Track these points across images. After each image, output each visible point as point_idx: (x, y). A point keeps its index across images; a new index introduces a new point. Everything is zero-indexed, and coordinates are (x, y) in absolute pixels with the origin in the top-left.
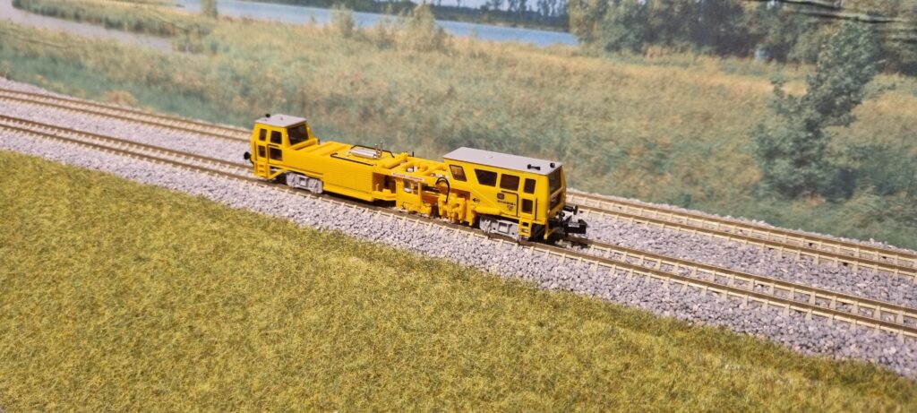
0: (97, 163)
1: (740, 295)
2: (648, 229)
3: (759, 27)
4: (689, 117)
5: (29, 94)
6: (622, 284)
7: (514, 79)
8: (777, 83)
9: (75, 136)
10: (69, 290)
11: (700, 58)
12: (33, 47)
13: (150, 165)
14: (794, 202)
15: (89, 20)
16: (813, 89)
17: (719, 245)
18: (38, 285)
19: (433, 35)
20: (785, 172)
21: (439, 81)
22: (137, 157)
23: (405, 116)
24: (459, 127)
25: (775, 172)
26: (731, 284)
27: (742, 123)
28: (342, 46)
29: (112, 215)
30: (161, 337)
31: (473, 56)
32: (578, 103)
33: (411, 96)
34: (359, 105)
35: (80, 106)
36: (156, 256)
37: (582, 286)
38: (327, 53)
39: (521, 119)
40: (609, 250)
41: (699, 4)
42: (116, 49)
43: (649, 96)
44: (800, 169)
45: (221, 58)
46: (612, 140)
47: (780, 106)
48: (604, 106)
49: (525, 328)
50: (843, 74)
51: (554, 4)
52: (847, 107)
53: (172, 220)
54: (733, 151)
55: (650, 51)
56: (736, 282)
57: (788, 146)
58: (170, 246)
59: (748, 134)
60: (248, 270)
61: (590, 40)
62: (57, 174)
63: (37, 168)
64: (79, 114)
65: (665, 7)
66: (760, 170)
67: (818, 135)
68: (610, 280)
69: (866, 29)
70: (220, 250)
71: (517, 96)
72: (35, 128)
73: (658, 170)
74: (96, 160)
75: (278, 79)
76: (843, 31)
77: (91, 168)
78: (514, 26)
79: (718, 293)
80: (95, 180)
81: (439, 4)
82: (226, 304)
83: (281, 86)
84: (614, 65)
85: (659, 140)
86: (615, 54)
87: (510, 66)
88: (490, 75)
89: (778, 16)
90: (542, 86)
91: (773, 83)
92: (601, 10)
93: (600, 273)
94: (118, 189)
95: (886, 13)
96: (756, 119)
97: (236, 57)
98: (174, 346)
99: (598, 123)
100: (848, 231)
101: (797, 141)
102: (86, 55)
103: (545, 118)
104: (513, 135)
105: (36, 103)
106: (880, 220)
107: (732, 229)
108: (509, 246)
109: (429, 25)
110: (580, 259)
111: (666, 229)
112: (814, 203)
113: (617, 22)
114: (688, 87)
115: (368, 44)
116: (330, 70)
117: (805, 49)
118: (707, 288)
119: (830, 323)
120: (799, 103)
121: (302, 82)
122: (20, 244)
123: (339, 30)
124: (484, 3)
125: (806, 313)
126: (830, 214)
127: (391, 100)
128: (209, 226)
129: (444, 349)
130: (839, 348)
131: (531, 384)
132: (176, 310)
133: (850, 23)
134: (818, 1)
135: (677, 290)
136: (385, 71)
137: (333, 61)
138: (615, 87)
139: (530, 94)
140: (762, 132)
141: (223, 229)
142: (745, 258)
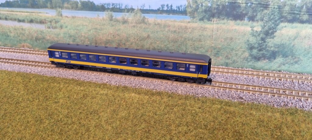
0: (29, 71)
1: (255, 92)
2: (220, 75)
3: (246, 11)
4: (226, 39)
6: (220, 93)
7: (169, 31)
8: (252, 27)
9: (16, 61)
10: (30, 115)
11: (229, 21)
13: (49, 69)
14: (259, 62)
15: (11, 19)
16: (263, 28)
17: (242, 78)
18: (18, 115)
19: (141, 19)
20: (256, 53)
21: (144, 33)
22: (44, 67)
23: (133, 45)
24: (151, 47)
25: (253, 53)
26: (251, 89)
27: (242, 40)
28: (109, 24)
29: (42, 88)
30: (69, 127)
31: (156, 25)
32: (191, 36)
33: (135, 38)
34: (116, 43)
35: (11, 50)
36: (61, 101)
37: (208, 95)
38: (104, 26)
39: (172, 43)
41: (228, 5)
42: (22, 29)
43: (213, 34)
44: (260, 52)
45: (65, 30)
46: (202, 48)
47: (253, 34)
48: (199, 37)
49: (195, 110)
50: (271, 24)
51: (181, 7)
52: (273, 33)
53: (65, 87)
54: (240, 48)
55: (213, 20)
56: (252, 88)
57: (256, 46)
58: (66, 96)
59: (244, 43)
60: (97, 102)
61: (194, 18)
62: (16, 76)
65: (218, 6)
66: (248, 53)
67: (265, 42)
68: (216, 92)
69: (277, 10)
70: (85, 96)
71: (171, 37)
73: (217, 56)
74: (28, 70)
75: (86, 36)
76: (271, 11)
77: (28, 73)
78: (169, 14)
79: (248, 92)
80: (32, 77)
81: (143, 9)
82: (91, 114)
83: (87, 38)
84: (202, 25)
85: (217, 47)
86: (202, 22)
87: (168, 27)
88: (161, 30)
89: (251, 8)
90: (179, 32)
91: (251, 27)
92: (197, 8)
93: (213, 90)
94: (42, 79)
95: (282, 6)
96: (246, 38)
97: (70, 29)
98: (75, 130)
99: (198, 43)
100: (275, 69)
101: (259, 44)
102: (10, 32)
103: (181, 42)
104: (170, 48)
106: (284, 65)
107: (245, 72)
108: (182, 85)
109: (140, 16)
110: (205, 86)
111: (226, 74)
112: (265, 62)
113: (202, 12)
114: (225, 30)
115: (118, 23)
116: (106, 32)
117: (260, 17)
118: (245, 91)
119: (282, 97)
120: (259, 33)
121: (95, 36)
122: (7, 101)
123: (108, 19)
124: (158, 8)
125: (275, 95)
126: (270, 65)
127: (128, 40)
128: (79, 89)
129: (170, 119)
130: (287, 105)
131: (200, 127)
132: (73, 118)
133: (272, 9)
134: (263, 3)
135: (237, 93)
136: (125, 31)
137: (106, 29)
138: (203, 31)
139: (175, 35)
140: (248, 42)
141: (85, 89)
142: (251, 81)
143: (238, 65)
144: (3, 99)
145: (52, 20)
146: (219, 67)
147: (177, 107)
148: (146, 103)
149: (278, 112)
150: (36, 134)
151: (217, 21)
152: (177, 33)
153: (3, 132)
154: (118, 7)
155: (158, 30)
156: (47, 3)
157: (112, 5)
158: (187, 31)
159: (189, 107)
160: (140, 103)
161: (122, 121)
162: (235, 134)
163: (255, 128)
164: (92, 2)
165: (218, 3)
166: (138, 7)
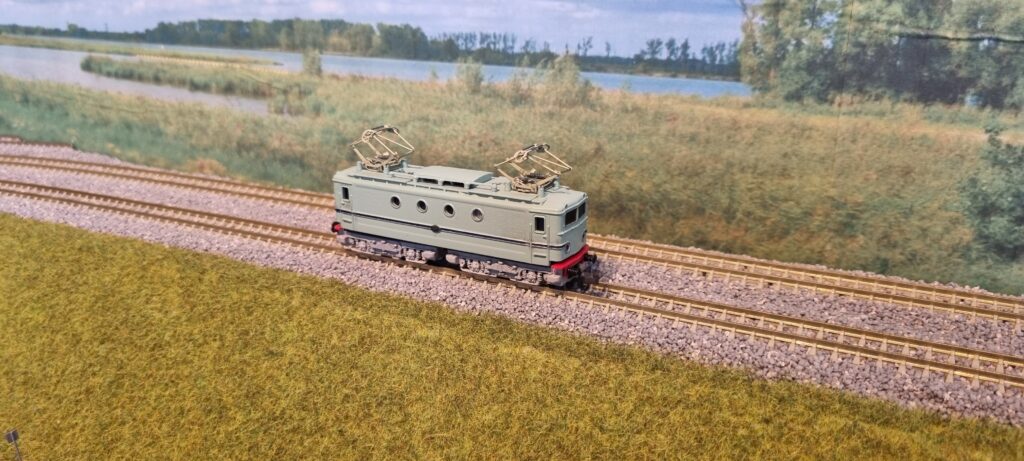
0: (205, 245)
1: (994, 380)
2: (855, 301)
3: (969, 69)
4: (886, 171)
5: (105, 166)
6: (851, 370)
7: (674, 135)
8: (993, 131)
9: (170, 214)
10: (190, 390)
11: (899, 106)
12: (104, 113)
13: (264, 244)
14: (1014, 264)
15: (171, 82)
17: (944, 319)
18: (153, 386)
19: (577, 88)
20: (1003, 231)
21: (584, 139)
22: (249, 236)
24: (607, 189)
25: (991, 230)
26: (976, 365)
27: (951, 176)
28: (469, 103)
29: (234, 303)
30: (306, 444)
31: (626, 111)
32: (751, 159)
35: (164, 178)
36: (290, 351)
37: (804, 374)
38: (451, 111)
39: (682, 178)
40: (821, 329)
41: (898, 45)
42: (201, 113)
43: (837, 150)
45: (326, 120)
46: (792, 200)
47: (996, 157)
48: (782, 162)
49: (747, 426)
51: (722, 50)
53: (305, 308)
54: (939, 208)
55: (838, 99)
56: (983, 363)
57: (1006, 202)
58: (307, 336)
59: (957, 189)
60: (402, 365)
61: (765, 89)
62: (163, 259)
63: (139, 252)
64: (166, 187)
65: (858, 50)
66: (973, 229)
68: (836, 367)
70: (365, 343)
71: (677, 154)
72: (123, 206)
73: (847, 232)
74: (203, 241)
77: (200, 251)
78: (674, 76)
79: (966, 377)
80: (208, 266)
81: (585, 54)
85: (849, 198)
86: (796, 104)
87: (669, 120)
88: (645, 131)
89: (992, 58)
90: (707, 141)
91: (988, 131)
92: (778, 56)
93: (822, 358)
94: (237, 274)
96: (967, 172)
97: (343, 118)
98: (323, 454)
99: (776, 181)
101: (1017, 196)
102: (167, 121)
103: (712, 176)
104: (673, 197)
105: (115, 176)
107: (953, 299)
109: (571, 80)
110: (793, 341)
111: (877, 302)
113: (798, 68)
114: (884, 139)
115: (499, 100)
116: (454, 130)
118: (951, 372)
120: (1019, 154)
121: (420, 144)
122: (126, 339)
123: (465, 85)
124: (638, 52)
128: (350, 315)
132: (320, 411)
135: (918, 376)
136: (519, 129)
137: (457, 120)
138: (796, 140)
139: (693, 151)
140: (975, 187)
141: (368, 318)
142: (979, 333)
143: (928, 270)
144: (117, 328)
145: (291, 87)
146: (853, 273)
147: (680, 408)
148: (571, 382)
151: (852, 103)
152: (699, 144)
153: (108, 436)
154: (500, 46)
155: (633, 130)
156: (278, 31)
157: (482, 41)
158: (738, 138)
160: (549, 383)
161: (480, 439)
164: (418, 29)
165: (860, 36)
166: (567, 47)
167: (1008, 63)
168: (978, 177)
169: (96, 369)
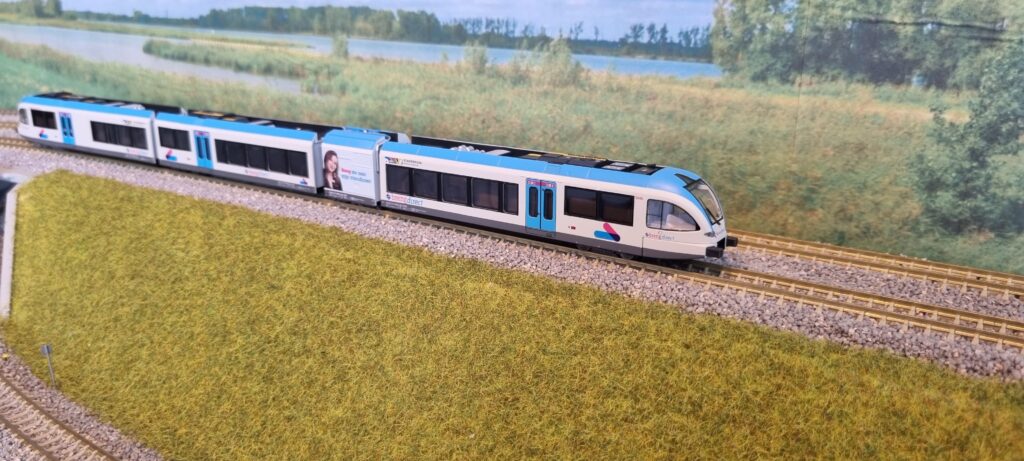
0: (228, 197)
1: (899, 320)
2: (798, 261)
3: (915, 51)
4: (841, 148)
6: (773, 309)
7: (653, 113)
8: (937, 110)
10: (202, 318)
11: (853, 86)
12: (159, 91)
14: (959, 237)
15: (219, 63)
16: (976, 115)
18: (171, 313)
19: (569, 69)
20: (948, 205)
21: (575, 116)
25: (938, 205)
26: (891, 309)
27: (900, 153)
28: (474, 83)
29: (246, 245)
30: (293, 363)
31: (611, 90)
32: (723, 134)
33: (545, 133)
36: (288, 285)
37: (729, 310)
38: (459, 91)
39: (660, 154)
40: (757, 278)
41: (851, 30)
42: (244, 92)
43: (798, 127)
44: (965, 202)
45: (350, 98)
46: (758, 175)
47: (940, 135)
48: (749, 139)
49: (669, 350)
50: (1009, 100)
51: (696, 34)
52: (1013, 134)
53: (305, 249)
54: (890, 183)
55: (798, 80)
56: (897, 309)
57: (951, 177)
58: (304, 274)
59: (907, 165)
60: (382, 297)
61: (734, 70)
62: (193, 206)
63: (172, 202)
65: (814, 34)
67: (983, 165)
68: (760, 306)
70: (353, 278)
71: (657, 132)
73: (808, 206)
75: (407, 119)
76: (1007, 54)
77: (223, 202)
78: (654, 58)
79: (875, 319)
80: (228, 213)
81: (576, 37)
82: (359, 331)
84: (760, 95)
85: (809, 173)
86: (761, 85)
87: (650, 99)
88: (627, 109)
89: (936, 41)
90: (683, 119)
91: (933, 110)
92: (746, 39)
93: (749, 299)
94: (253, 221)
96: (914, 148)
97: (365, 97)
98: (307, 372)
99: (743, 157)
101: (961, 171)
102: (213, 99)
103: (686, 152)
108: (652, 274)
109: (565, 60)
110: (727, 285)
112: (982, 239)
113: (763, 51)
114: (840, 117)
115: (501, 79)
116: (461, 108)
117: (965, 75)
118: (862, 313)
119: (999, 347)
120: (962, 132)
121: (431, 121)
123: (471, 67)
124: (622, 36)
125: (972, 338)
126: (1000, 251)
127: (524, 138)
128: (343, 255)
129: (586, 371)
130: (1009, 372)
131: (677, 405)
132: (309, 337)
133: (1015, 46)
134: (978, 24)
135: (831, 315)
136: (518, 107)
137: (464, 99)
138: (762, 118)
139: (671, 128)
140: (922, 163)
141: (359, 258)
144: (146, 266)
145: (321, 68)
148: (523, 313)
149: (965, 389)
150: (206, 371)
151: (811, 84)
152: (676, 121)
153: (127, 357)
154: (503, 30)
155: (618, 109)
156: (312, 17)
157: (487, 26)
159: (653, 341)
160: (505, 314)
161: (441, 362)
162: (792, 443)
163: (868, 433)
164: (433, 15)
165: (818, 21)
166: (561, 31)
167: (950, 45)
168: (926, 153)
169: (125, 300)
